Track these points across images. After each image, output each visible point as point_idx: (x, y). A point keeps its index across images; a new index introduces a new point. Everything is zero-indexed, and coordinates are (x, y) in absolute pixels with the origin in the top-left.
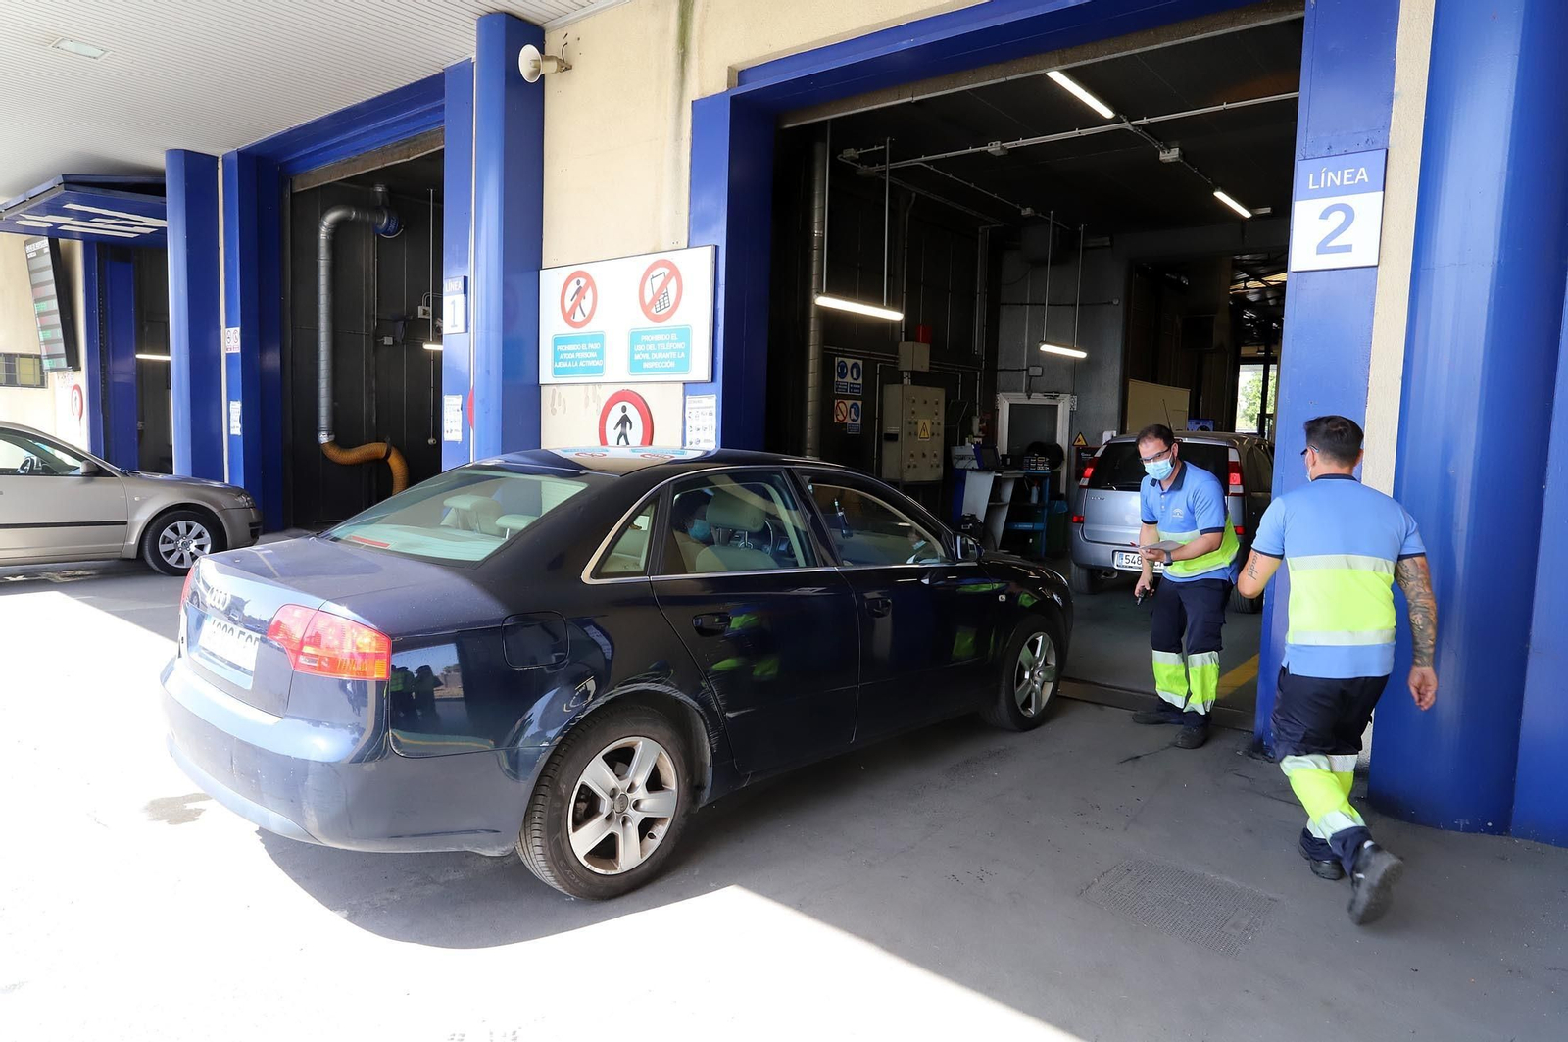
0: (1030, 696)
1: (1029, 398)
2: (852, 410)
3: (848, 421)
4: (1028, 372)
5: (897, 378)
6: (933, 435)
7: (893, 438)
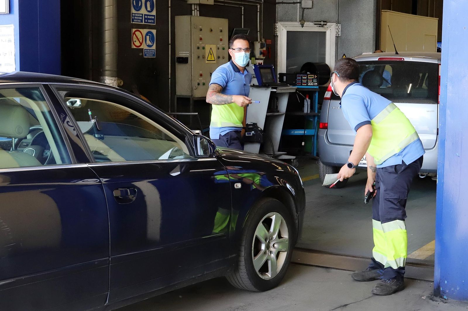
0: (266, 263)
1: (303, 26)
2: (148, 37)
3: (144, 47)
4: (301, 5)
5: (187, 11)
6: (219, 57)
7: (184, 60)
